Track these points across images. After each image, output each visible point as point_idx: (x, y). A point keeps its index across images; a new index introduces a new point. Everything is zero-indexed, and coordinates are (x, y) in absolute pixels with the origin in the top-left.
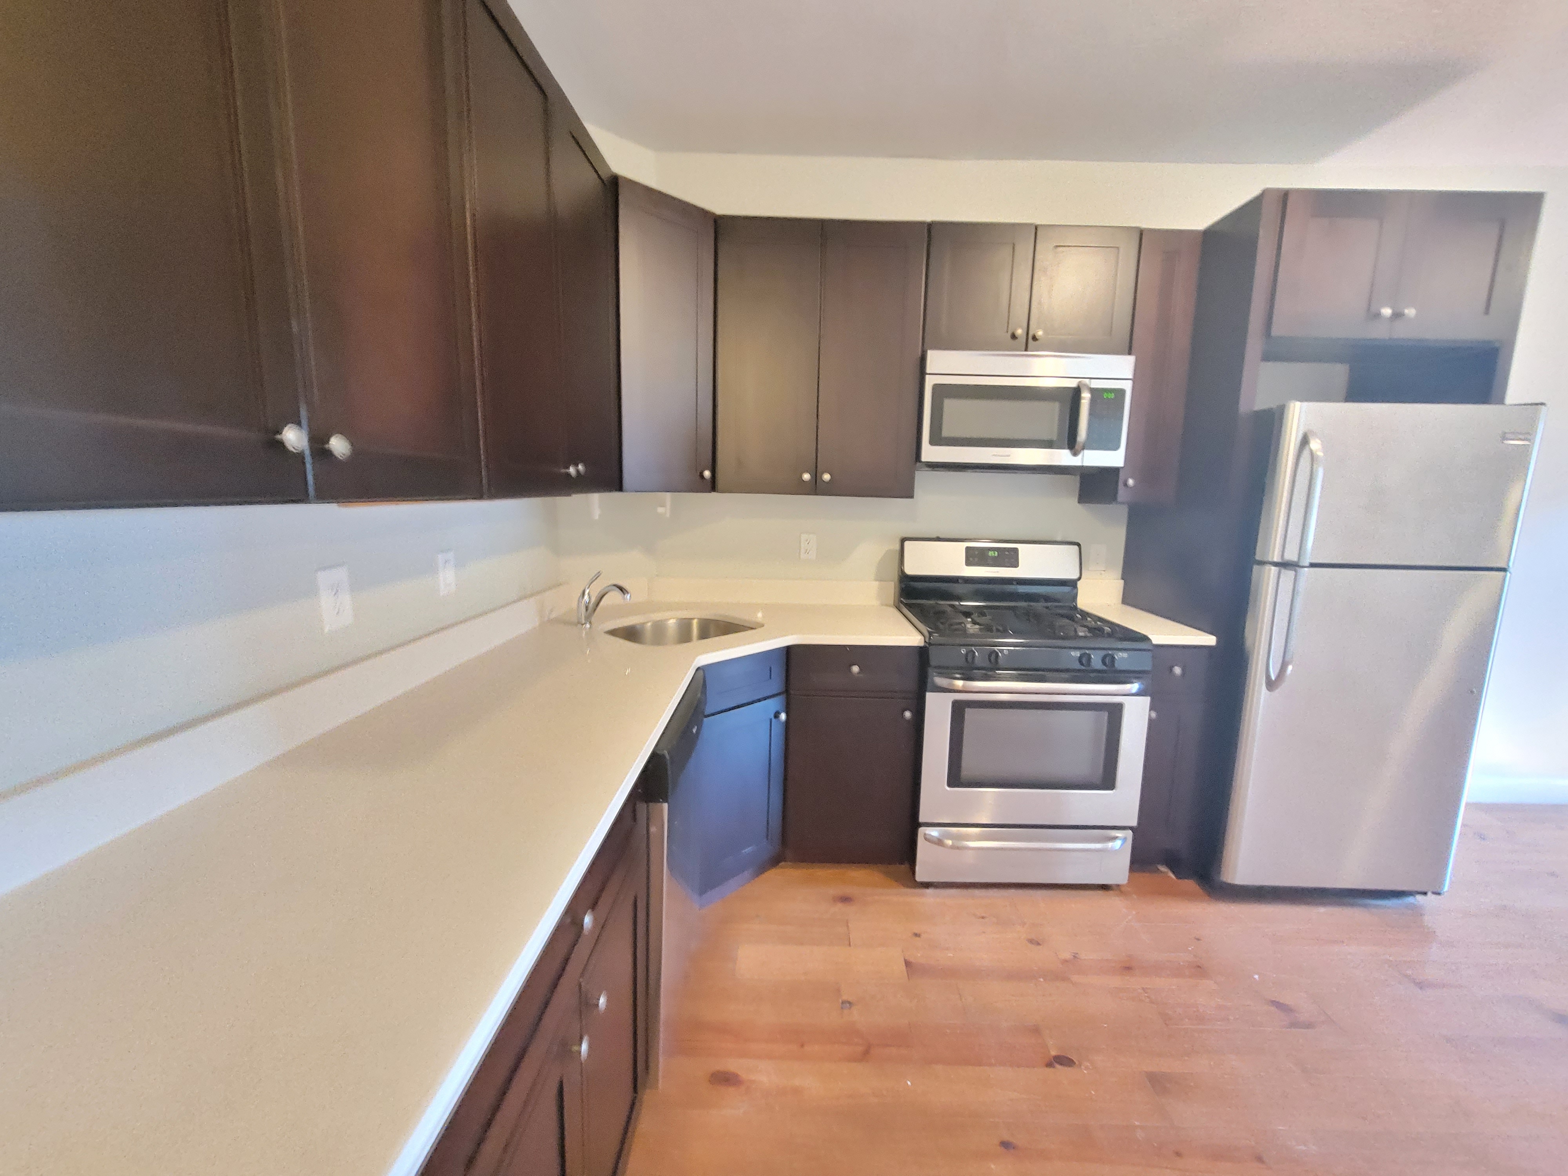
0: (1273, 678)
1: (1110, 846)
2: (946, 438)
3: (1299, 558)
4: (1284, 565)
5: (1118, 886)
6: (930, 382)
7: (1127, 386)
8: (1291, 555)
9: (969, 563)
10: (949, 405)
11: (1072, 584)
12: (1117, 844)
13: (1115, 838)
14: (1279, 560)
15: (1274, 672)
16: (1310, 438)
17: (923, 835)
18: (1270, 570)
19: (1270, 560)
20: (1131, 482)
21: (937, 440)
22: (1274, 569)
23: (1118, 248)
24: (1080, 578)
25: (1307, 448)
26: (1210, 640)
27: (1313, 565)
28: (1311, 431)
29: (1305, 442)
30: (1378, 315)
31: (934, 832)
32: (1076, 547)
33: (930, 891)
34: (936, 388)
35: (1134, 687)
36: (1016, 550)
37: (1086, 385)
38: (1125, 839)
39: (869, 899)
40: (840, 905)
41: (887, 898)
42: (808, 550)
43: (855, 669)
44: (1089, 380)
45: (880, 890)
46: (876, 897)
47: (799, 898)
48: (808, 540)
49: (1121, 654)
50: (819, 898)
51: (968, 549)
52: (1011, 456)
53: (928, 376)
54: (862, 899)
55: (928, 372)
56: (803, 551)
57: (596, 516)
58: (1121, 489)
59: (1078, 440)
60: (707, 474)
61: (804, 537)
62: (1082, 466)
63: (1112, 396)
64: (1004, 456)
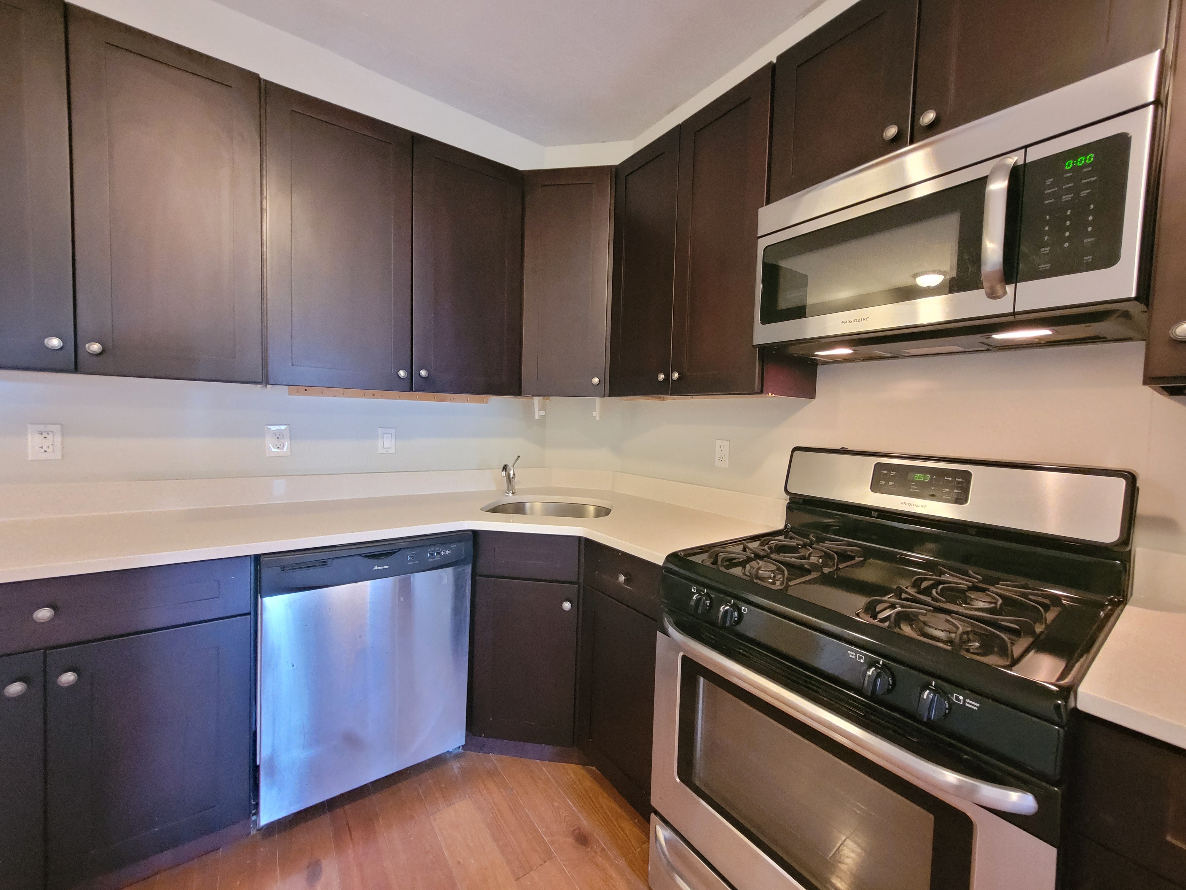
6: (762, 244)
9: (875, 487)
17: (654, 826)
21: (773, 314)
34: (767, 250)
36: (967, 476)
37: (1005, 165)
39: (599, 860)
40: (570, 840)
41: (614, 876)
42: (721, 458)
43: (622, 578)
44: (1023, 150)
45: (621, 862)
46: (607, 866)
47: (556, 804)
48: (722, 447)
49: (961, 698)
50: (567, 819)
51: (878, 466)
52: (869, 319)
53: (760, 240)
54: (594, 854)
55: (759, 235)
56: (717, 458)
57: (537, 417)
58: (1158, 347)
59: (985, 269)
60: (596, 380)
61: (718, 443)
62: (1014, 314)
63: (1087, 159)
64: (859, 321)
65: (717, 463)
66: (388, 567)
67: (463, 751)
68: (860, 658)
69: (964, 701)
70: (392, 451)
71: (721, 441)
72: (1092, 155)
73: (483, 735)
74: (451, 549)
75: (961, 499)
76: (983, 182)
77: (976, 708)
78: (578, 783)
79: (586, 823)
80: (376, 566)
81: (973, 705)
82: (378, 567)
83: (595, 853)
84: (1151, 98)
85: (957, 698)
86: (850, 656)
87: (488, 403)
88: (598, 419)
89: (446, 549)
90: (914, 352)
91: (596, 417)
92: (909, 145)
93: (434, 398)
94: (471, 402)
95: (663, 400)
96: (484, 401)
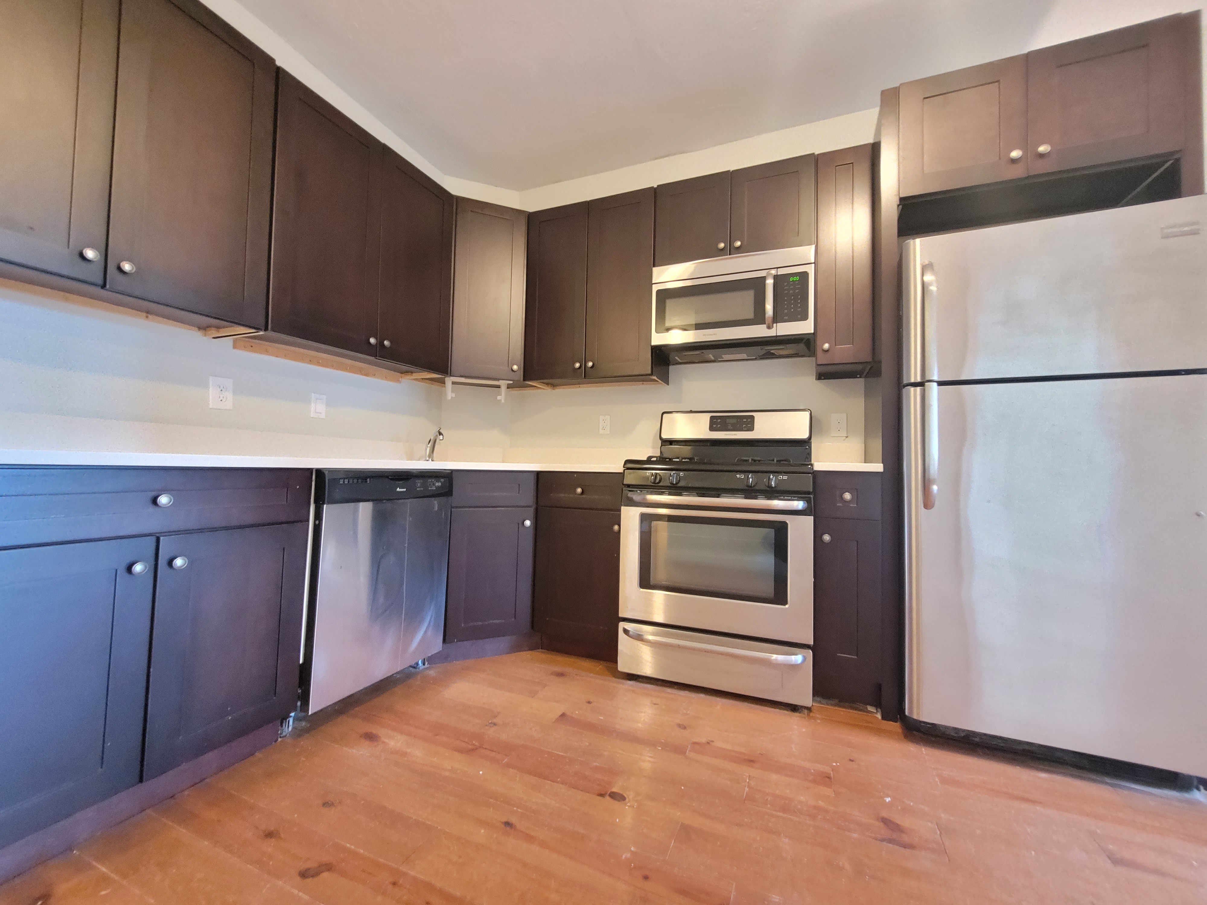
5: (804, 706)
6: (655, 288)
7: (810, 269)
9: (712, 429)
10: (668, 304)
11: (804, 444)
17: (622, 628)
18: (916, 390)
19: (914, 381)
20: (827, 346)
21: (663, 328)
23: (798, 172)
24: (811, 438)
26: (880, 467)
27: (941, 383)
30: (1009, 160)
31: (629, 627)
32: (808, 413)
33: (631, 682)
34: (659, 292)
36: (752, 417)
37: (771, 274)
38: (805, 658)
39: (578, 678)
40: (552, 676)
41: (592, 680)
42: (605, 427)
43: (579, 490)
44: (776, 269)
45: (592, 675)
46: (584, 678)
48: (603, 420)
49: (781, 477)
51: (712, 417)
52: (717, 334)
53: (653, 285)
55: (653, 282)
56: (601, 428)
57: (449, 398)
58: (819, 354)
59: (767, 316)
60: (515, 367)
61: (601, 418)
62: (777, 336)
63: (797, 278)
64: (712, 335)
65: (601, 432)
66: (405, 490)
67: (429, 666)
69: (783, 477)
70: (323, 416)
71: (604, 416)
72: (798, 277)
73: (456, 640)
74: (441, 482)
75: (751, 429)
76: (764, 279)
77: (786, 478)
80: (398, 488)
81: (785, 477)
82: (400, 489)
83: (573, 676)
84: (813, 261)
85: (780, 478)
86: (738, 477)
87: (400, 383)
88: (503, 401)
89: (438, 481)
90: (726, 357)
91: (500, 400)
92: (730, 255)
93: (360, 372)
94: (388, 380)
95: (554, 390)
96: (398, 381)
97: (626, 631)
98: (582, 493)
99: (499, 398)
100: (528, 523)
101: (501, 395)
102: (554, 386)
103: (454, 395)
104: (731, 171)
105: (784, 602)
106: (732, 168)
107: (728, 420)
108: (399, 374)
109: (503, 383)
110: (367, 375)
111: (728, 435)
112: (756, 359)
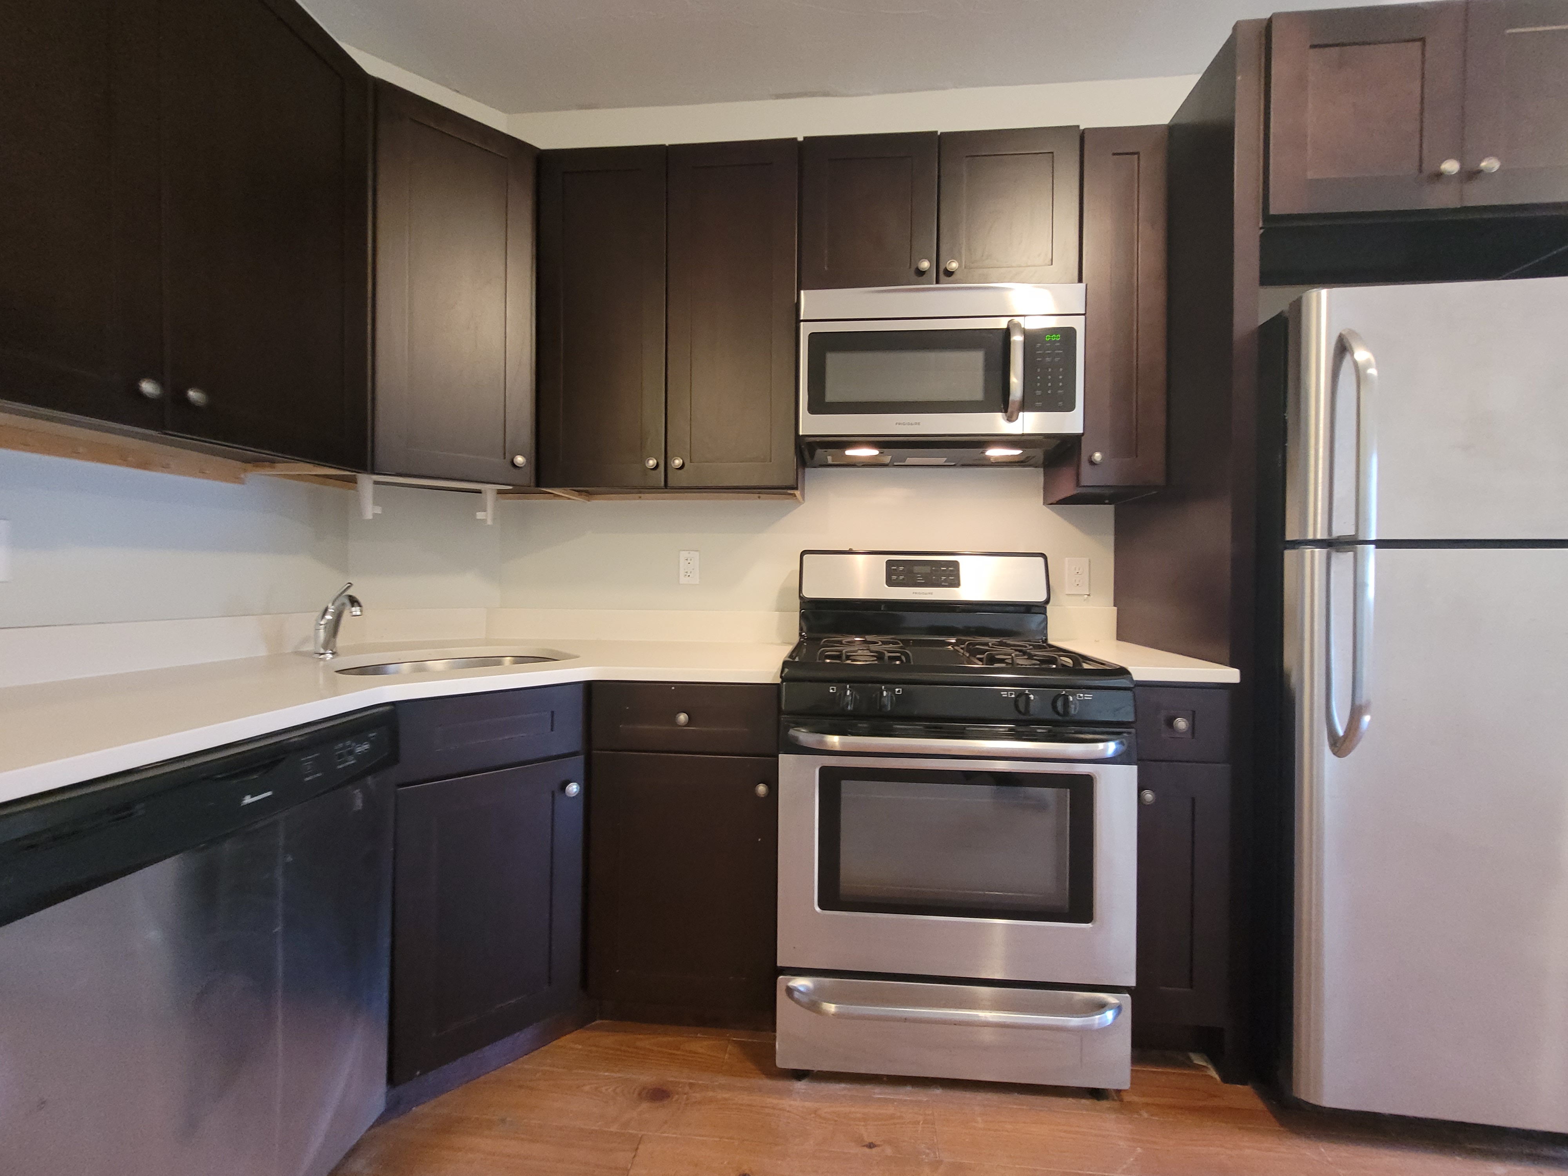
0: (1341, 732)
1: (1097, 1022)
2: (832, 404)
3: (1357, 530)
4: (1332, 544)
5: (1118, 1091)
6: (805, 330)
7: (1078, 324)
8: (1343, 528)
9: (890, 582)
10: (833, 360)
11: (1037, 609)
12: (1109, 1015)
13: (1102, 1007)
14: (1325, 537)
15: (1342, 726)
16: (1350, 341)
17: (784, 988)
18: (1313, 554)
19: (1310, 537)
20: (1098, 456)
21: (818, 406)
22: (1319, 553)
23: (1052, 153)
24: (1047, 601)
25: (1347, 358)
26: (1231, 675)
27: (1381, 544)
28: (1352, 333)
29: (1342, 349)
30: (1439, 175)
31: (801, 983)
32: (1041, 560)
33: (800, 1086)
34: (814, 337)
35: (1111, 748)
36: (956, 564)
37: (1019, 325)
38: (1119, 1009)
39: (698, 1096)
40: (645, 1106)
41: (726, 1096)
42: (689, 572)
43: (683, 718)
44: (1023, 317)
45: (722, 1080)
46: (710, 1094)
47: (587, 1088)
48: (689, 559)
49: (1082, 695)
50: (618, 1090)
51: (889, 563)
52: (921, 424)
53: (802, 324)
54: (686, 1096)
55: (801, 318)
56: (684, 573)
57: (369, 515)
58: (1085, 467)
59: (1011, 398)
60: (520, 460)
61: (684, 555)
62: (1023, 435)
63: (1057, 337)
64: (912, 424)
65: (683, 580)
68: (1011, 694)
71: (688, 552)
72: (1059, 335)
73: (417, 1074)
74: (368, 740)
75: (955, 583)
76: (1006, 332)
78: (594, 1049)
79: (648, 1077)
81: (1088, 697)
83: (686, 1094)
84: (1083, 311)
86: (1004, 696)
87: (243, 483)
88: (489, 522)
89: (360, 742)
90: (910, 461)
91: (485, 521)
92: (937, 282)
93: (123, 458)
94: (208, 477)
95: (589, 501)
96: (237, 480)
97: (790, 991)
98: (690, 722)
99: (480, 515)
100: (573, 788)
101: (485, 511)
102: (589, 495)
103: (378, 510)
104: (939, 134)
105: (1087, 916)
106: (941, 128)
107: (916, 569)
108: (238, 464)
109: (489, 490)
110: (144, 465)
111: (919, 593)
112: (954, 465)
